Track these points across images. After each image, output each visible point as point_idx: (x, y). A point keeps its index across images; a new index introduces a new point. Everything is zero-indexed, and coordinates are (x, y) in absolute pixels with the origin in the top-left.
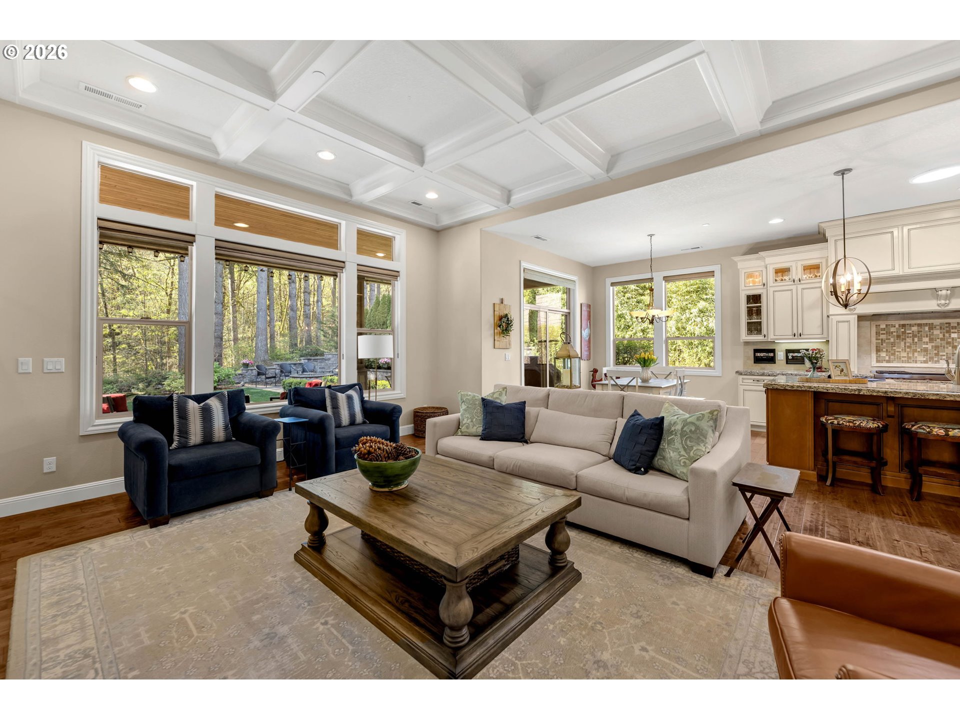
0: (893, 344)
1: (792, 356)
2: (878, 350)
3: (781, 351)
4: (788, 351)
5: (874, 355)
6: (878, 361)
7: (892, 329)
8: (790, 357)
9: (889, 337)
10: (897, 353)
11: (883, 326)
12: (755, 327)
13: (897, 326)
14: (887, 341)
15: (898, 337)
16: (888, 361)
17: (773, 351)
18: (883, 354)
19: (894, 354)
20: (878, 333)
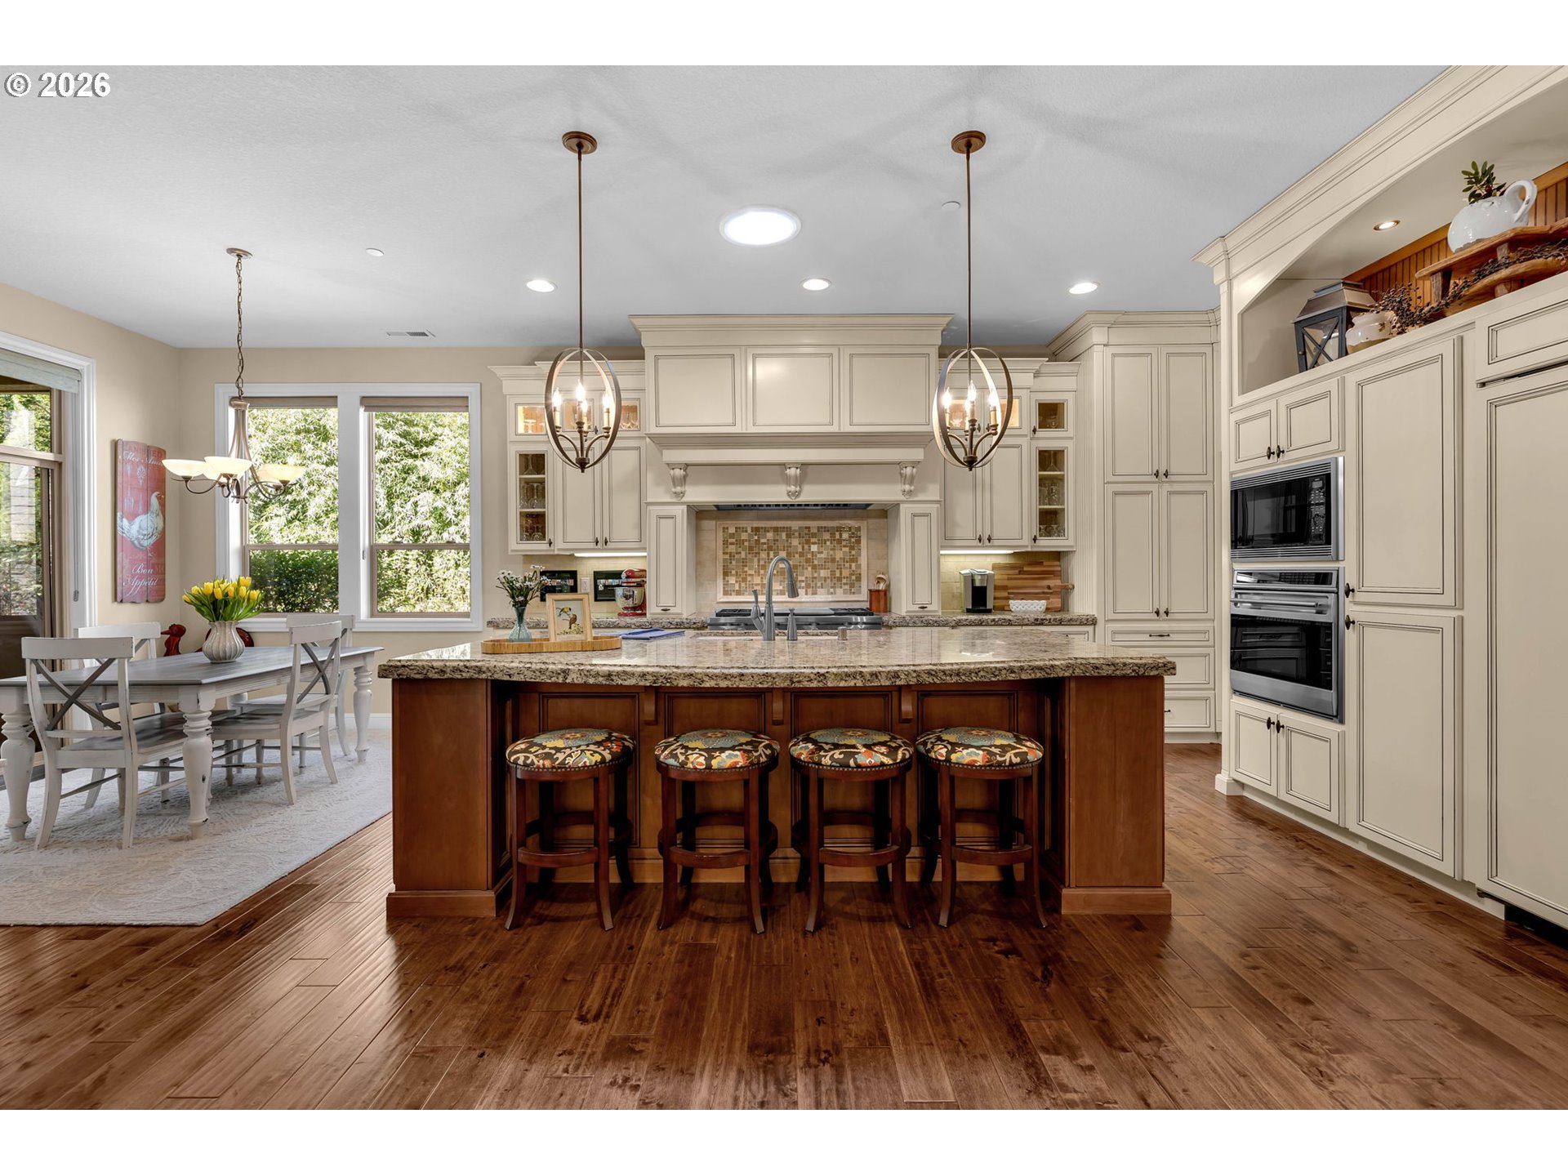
0: (744, 562)
1: (605, 586)
2: (726, 574)
3: (587, 576)
4: (598, 575)
5: (720, 582)
6: (726, 593)
7: (744, 536)
8: (601, 588)
9: (740, 550)
10: (749, 578)
11: (732, 530)
12: (535, 525)
13: (749, 530)
14: (736, 556)
15: (751, 548)
16: (738, 593)
17: (573, 575)
18: (732, 580)
19: (744, 580)
20: (725, 543)
